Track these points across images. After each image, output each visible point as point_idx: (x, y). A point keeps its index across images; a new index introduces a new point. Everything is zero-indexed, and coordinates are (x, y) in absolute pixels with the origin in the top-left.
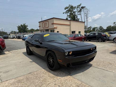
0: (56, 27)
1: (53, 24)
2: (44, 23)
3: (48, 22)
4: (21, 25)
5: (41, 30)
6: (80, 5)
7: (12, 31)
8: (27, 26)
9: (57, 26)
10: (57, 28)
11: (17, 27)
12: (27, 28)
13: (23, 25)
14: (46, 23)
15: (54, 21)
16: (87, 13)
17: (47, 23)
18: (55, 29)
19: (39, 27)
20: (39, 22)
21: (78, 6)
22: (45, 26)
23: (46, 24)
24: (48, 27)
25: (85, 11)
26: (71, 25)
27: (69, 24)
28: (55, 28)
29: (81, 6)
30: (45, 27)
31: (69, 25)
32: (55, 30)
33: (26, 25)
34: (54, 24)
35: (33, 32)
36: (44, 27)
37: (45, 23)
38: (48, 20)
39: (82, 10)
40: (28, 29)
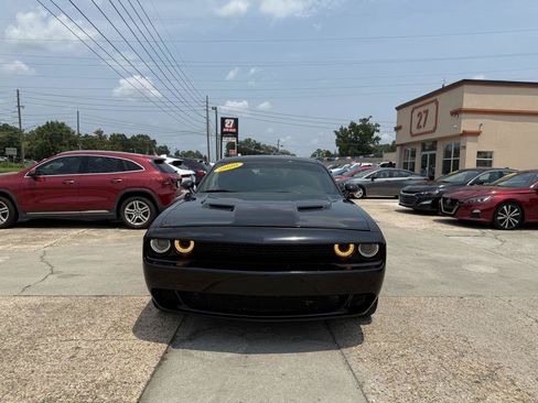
0: (474, 129)
1: (457, 113)
2: (416, 112)
3: (437, 103)
4: (353, 125)
5: (402, 145)
7: (319, 151)
8: (375, 128)
9: (480, 121)
10: (477, 134)
11: (336, 132)
12: (376, 134)
13: (359, 124)
14: (426, 112)
15: (465, 95)
17: (431, 108)
18: (469, 138)
19: (397, 129)
20: (398, 109)
22: (419, 127)
23: (424, 116)
24: (434, 131)
28: (465, 134)
30: (422, 130)
32: (465, 147)
33: (372, 122)
34: (464, 115)
35: (382, 157)
36: (415, 131)
37: (422, 110)
38: (438, 97)
40: (381, 143)
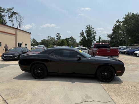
6: (11, 9)
16: (20, 21)
21: (9, 9)
25: (17, 18)
26: (16, 35)
27: (14, 33)
29: (13, 11)
31: (15, 35)
39: (14, 16)
